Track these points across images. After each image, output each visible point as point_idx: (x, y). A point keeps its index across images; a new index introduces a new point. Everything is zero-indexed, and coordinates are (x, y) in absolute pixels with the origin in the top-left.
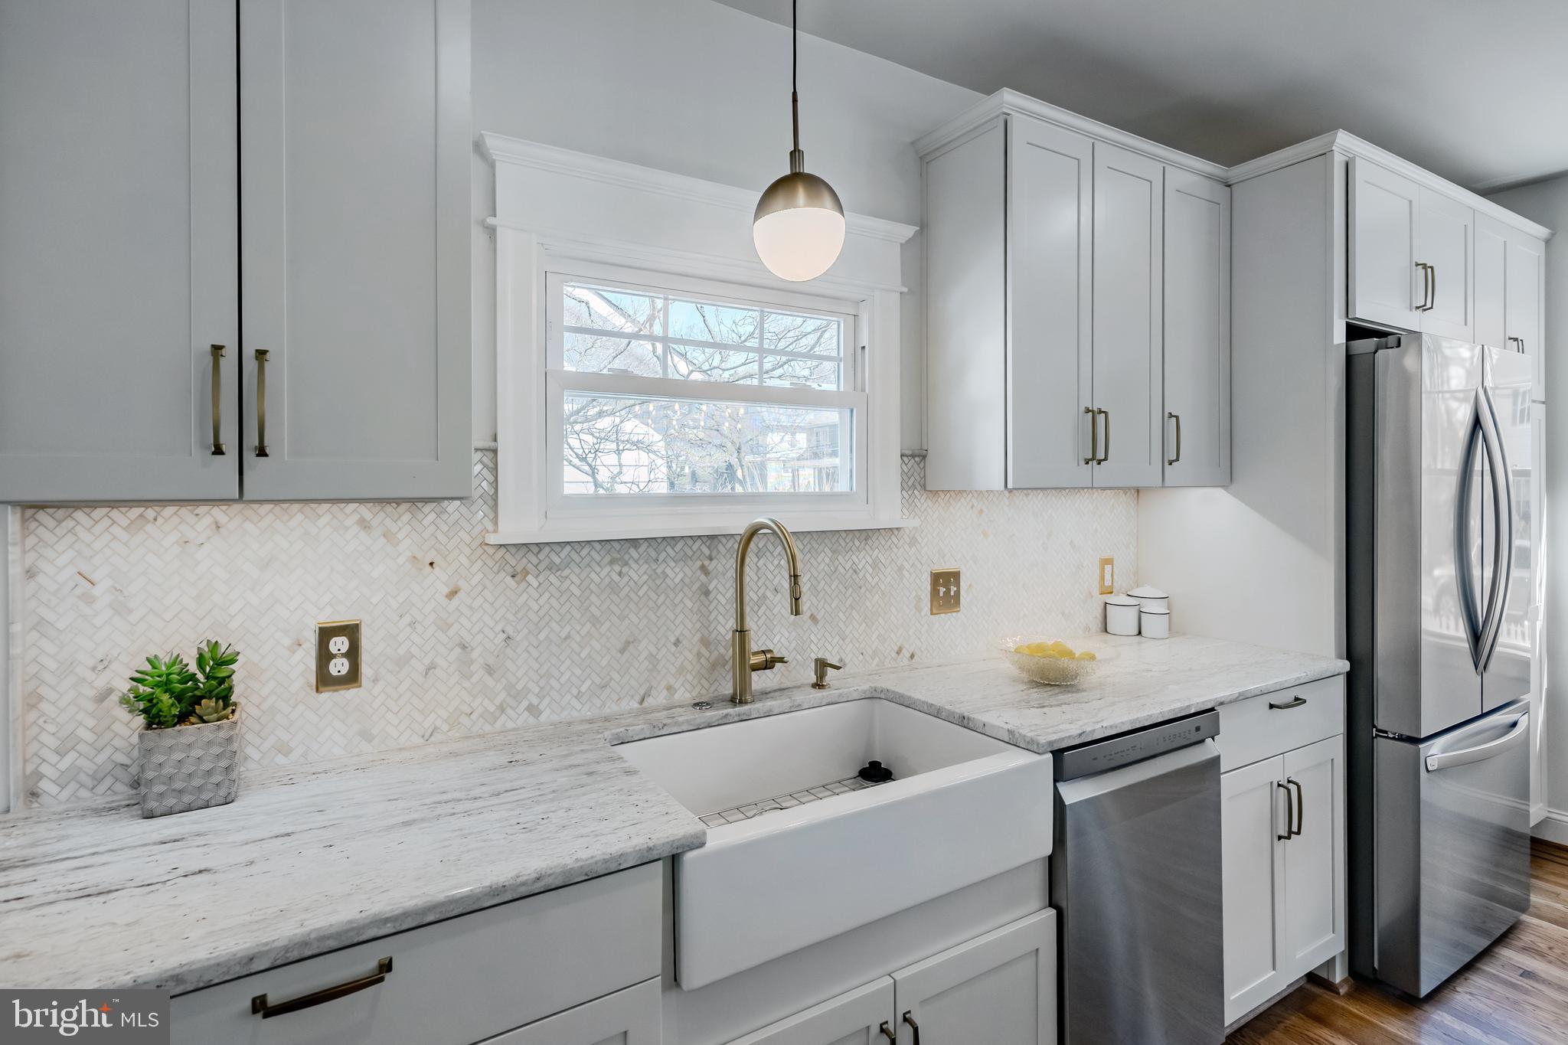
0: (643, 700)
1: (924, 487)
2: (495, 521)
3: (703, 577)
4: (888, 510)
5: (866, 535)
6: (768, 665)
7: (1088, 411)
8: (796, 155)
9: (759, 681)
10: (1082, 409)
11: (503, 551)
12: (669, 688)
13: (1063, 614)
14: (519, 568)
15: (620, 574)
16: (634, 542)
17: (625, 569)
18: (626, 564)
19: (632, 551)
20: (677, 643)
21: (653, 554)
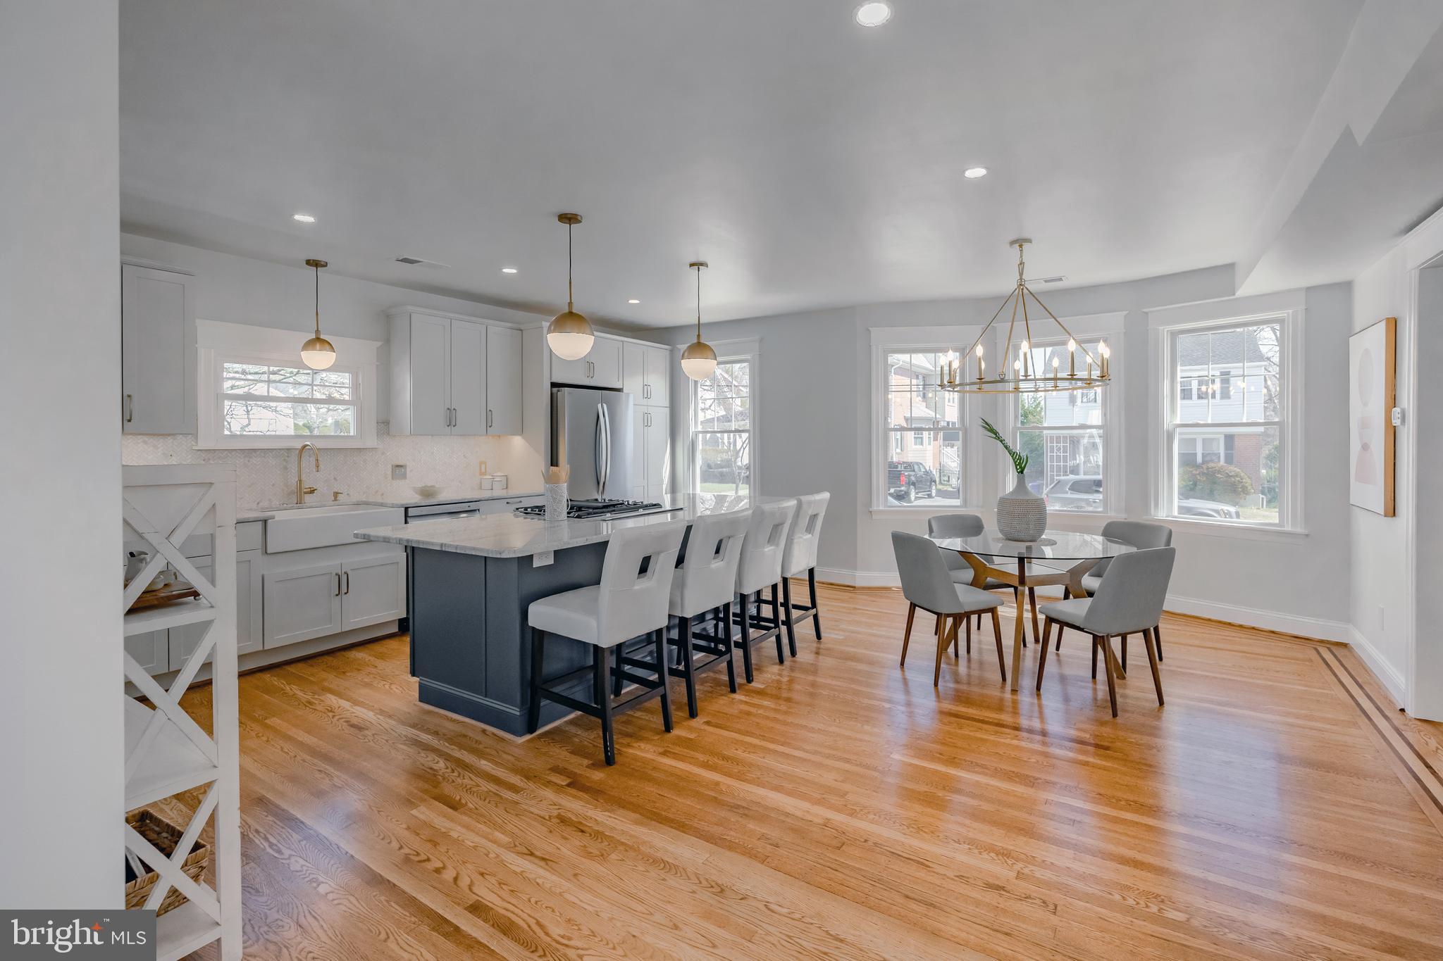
0: (258, 504)
1: (388, 434)
2: (197, 442)
3: (285, 463)
4: (371, 441)
5: (360, 450)
6: (312, 492)
7: (448, 409)
8: (317, 331)
9: (308, 498)
10: (446, 408)
11: (199, 452)
12: (270, 500)
13: (460, 482)
14: (206, 458)
15: (249, 461)
16: (255, 450)
17: (251, 460)
18: (250, 458)
19: (254, 454)
20: (273, 485)
21: (263, 455)
